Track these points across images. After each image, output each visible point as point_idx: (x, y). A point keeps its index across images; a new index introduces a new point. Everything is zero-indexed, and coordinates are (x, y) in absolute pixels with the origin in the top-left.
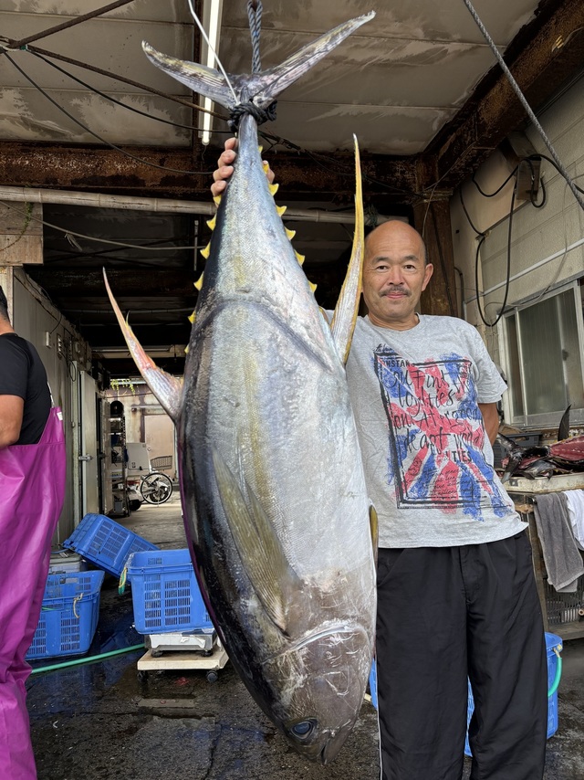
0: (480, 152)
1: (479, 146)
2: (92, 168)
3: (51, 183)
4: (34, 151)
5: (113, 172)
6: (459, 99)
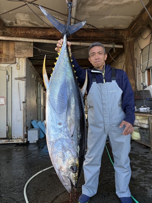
0: (142, 28)
1: (142, 26)
2: (45, 33)
3: (35, 37)
4: (31, 29)
5: (50, 34)
6: (137, 14)
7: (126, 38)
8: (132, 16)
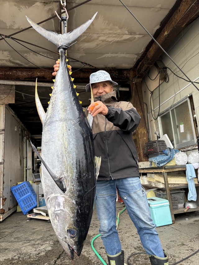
1: (148, 65)
2: (30, 75)
3: (18, 79)
4: (13, 70)
5: (37, 76)
6: (141, 52)
7: (132, 79)
8: (136, 54)
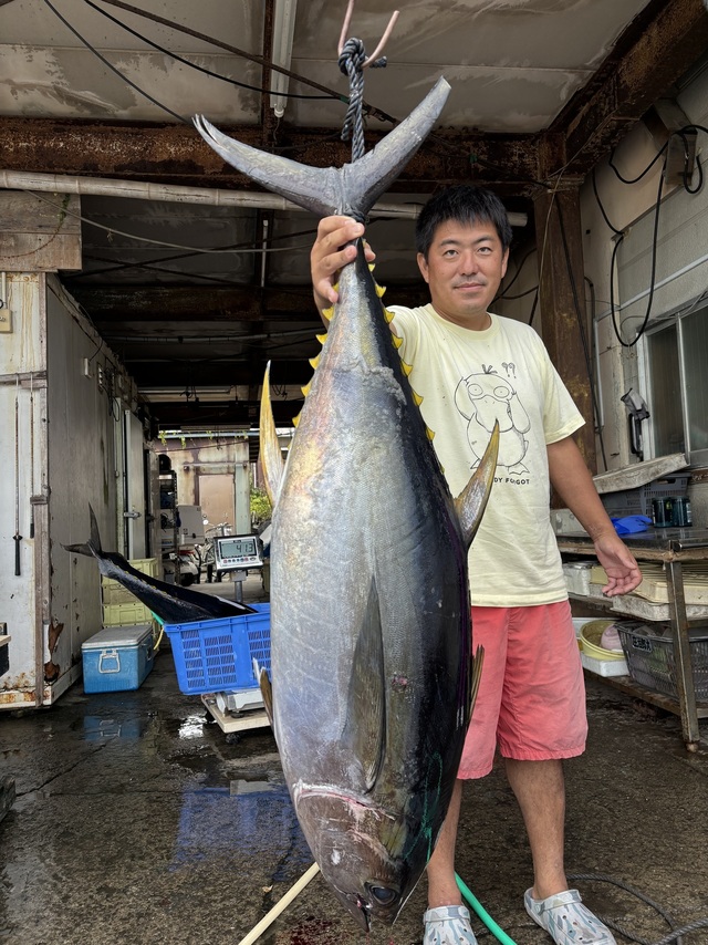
0: (620, 125)
1: (619, 116)
2: (139, 151)
3: (90, 170)
4: (69, 131)
5: (165, 157)
6: (595, 58)
7: (543, 177)
8: (572, 69)
